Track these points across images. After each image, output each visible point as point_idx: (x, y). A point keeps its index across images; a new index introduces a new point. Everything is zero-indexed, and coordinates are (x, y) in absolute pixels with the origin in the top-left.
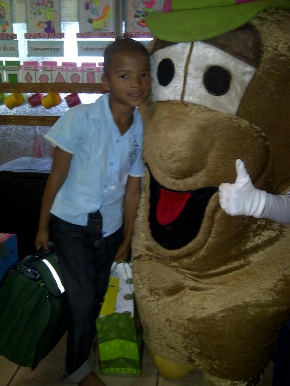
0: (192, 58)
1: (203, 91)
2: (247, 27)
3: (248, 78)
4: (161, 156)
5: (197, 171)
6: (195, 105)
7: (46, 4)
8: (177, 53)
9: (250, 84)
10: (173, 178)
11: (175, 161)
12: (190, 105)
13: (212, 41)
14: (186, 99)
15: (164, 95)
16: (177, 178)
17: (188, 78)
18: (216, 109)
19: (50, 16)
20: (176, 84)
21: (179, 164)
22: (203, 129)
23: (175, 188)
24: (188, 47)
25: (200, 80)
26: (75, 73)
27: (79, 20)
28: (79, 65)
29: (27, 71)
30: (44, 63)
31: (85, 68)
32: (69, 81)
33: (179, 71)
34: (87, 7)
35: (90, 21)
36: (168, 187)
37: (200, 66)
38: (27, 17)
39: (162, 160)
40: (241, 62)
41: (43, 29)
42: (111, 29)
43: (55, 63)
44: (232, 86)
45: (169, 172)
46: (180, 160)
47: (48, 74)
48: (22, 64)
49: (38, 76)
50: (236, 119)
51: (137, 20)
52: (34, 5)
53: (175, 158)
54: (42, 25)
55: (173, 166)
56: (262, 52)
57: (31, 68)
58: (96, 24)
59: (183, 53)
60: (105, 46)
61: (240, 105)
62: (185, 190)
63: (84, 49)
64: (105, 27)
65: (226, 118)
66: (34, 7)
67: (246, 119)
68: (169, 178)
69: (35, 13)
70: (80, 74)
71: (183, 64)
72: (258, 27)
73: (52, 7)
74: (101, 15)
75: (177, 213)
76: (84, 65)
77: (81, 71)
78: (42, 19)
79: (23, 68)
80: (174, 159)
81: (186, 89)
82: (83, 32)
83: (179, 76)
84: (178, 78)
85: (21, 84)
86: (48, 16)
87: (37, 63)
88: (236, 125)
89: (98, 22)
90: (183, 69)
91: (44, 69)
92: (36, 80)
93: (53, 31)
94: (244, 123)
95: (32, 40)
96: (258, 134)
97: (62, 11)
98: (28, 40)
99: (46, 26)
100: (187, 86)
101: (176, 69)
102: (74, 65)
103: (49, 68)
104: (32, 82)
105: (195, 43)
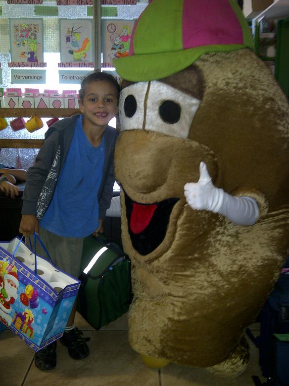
0: (150, 95)
1: (159, 121)
2: (192, 68)
3: (194, 109)
4: (129, 176)
5: (160, 185)
6: (154, 132)
7: (30, 37)
8: (138, 90)
9: (196, 113)
10: (141, 193)
11: (140, 179)
12: (150, 132)
13: (165, 80)
14: (147, 127)
15: (130, 124)
16: (144, 193)
17: (147, 111)
18: (171, 135)
19: (33, 47)
20: (139, 115)
21: (144, 181)
22: (162, 151)
23: (143, 202)
24: (147, 86)
25: (157, 112)
26: (56, 99)
27: (60, 51)
28: (60, 92)
29: (10, 98)
30: (27, 90)
31: (66, 95)
32: (51, 107)
33: (140, 105)
34: (68, 39)
35: (71, 52)
36: (138, 201)
37: (156, 101)
38: (11, 48)
39: (131, 178)
40: (188, 97)
41: (27, 59)
42: (91, 59)
43: (37, 91)
44: (181, 115)
45: (137, 188)
46: (144, 178)
47: (31, 100)
48: (5, 90)
49: (21, 102)
50: (188, 141)
51: (114, 52)
52: (18, 37)
53: (141, 176)
54: (26, 55)
55: (140, 183)
56: (205, 87)
57: (14, 94)
58: (76, 55)
59: (142, 91)
60: (85, 75)
61: (190, 130)
62: (152, 202)
63: (66, 77)
64: (85, 57)
65: (179, 141)
66: (18, 38)
67: (196, 141)
68: (139, 194)
69: (19, 44)
70: (62, 100)
71: (143, 99)
72: (201, 67)
73: (35, 38)
74: (81, 47)
75: (147, 223)
76: (65, 92)
77: (62, 98)
78: (25, 49)
79: (7, 94)
80: (139, 177)
81: (147, 120)
82: (64, 62)
83: (141, 109)
84: (139, 111)
85: (4, 109)
86: (32, 47)
87: (20, 90)
88: (188, 146)
89: (79, 53)
90: (143, 103)
91: (26, 95)
92: (19, 105)
93: (37, 61)
94: (195, 144)
95: (15, 68)
96: (207, 153)
97: (44, 43)
98: (12, 68)
99: (29, 56)
100: (147, 117)
101: (138, 103)
102: (56, 92)
103: (31, 95)
104: (15, 107)
105: (151, 82)
